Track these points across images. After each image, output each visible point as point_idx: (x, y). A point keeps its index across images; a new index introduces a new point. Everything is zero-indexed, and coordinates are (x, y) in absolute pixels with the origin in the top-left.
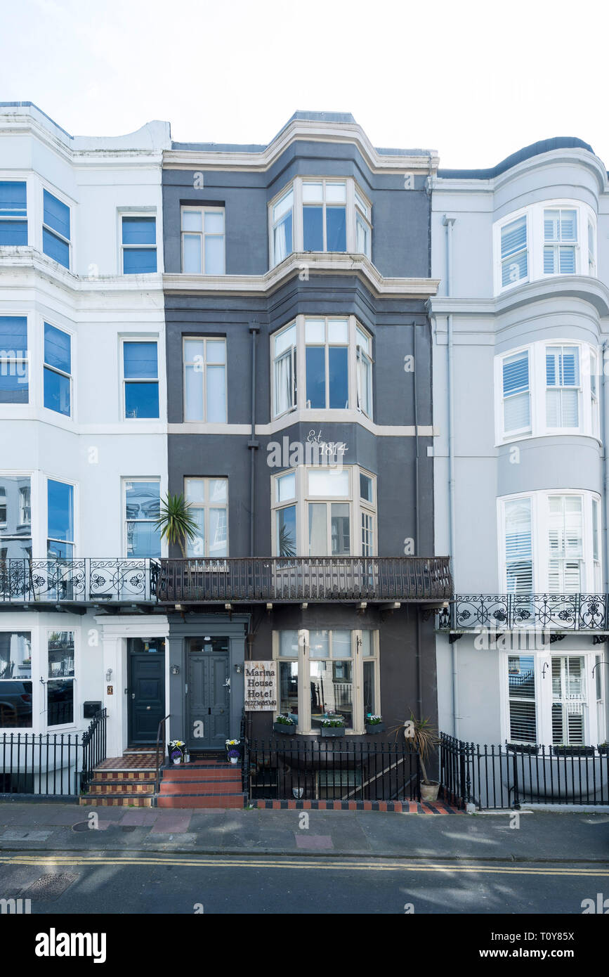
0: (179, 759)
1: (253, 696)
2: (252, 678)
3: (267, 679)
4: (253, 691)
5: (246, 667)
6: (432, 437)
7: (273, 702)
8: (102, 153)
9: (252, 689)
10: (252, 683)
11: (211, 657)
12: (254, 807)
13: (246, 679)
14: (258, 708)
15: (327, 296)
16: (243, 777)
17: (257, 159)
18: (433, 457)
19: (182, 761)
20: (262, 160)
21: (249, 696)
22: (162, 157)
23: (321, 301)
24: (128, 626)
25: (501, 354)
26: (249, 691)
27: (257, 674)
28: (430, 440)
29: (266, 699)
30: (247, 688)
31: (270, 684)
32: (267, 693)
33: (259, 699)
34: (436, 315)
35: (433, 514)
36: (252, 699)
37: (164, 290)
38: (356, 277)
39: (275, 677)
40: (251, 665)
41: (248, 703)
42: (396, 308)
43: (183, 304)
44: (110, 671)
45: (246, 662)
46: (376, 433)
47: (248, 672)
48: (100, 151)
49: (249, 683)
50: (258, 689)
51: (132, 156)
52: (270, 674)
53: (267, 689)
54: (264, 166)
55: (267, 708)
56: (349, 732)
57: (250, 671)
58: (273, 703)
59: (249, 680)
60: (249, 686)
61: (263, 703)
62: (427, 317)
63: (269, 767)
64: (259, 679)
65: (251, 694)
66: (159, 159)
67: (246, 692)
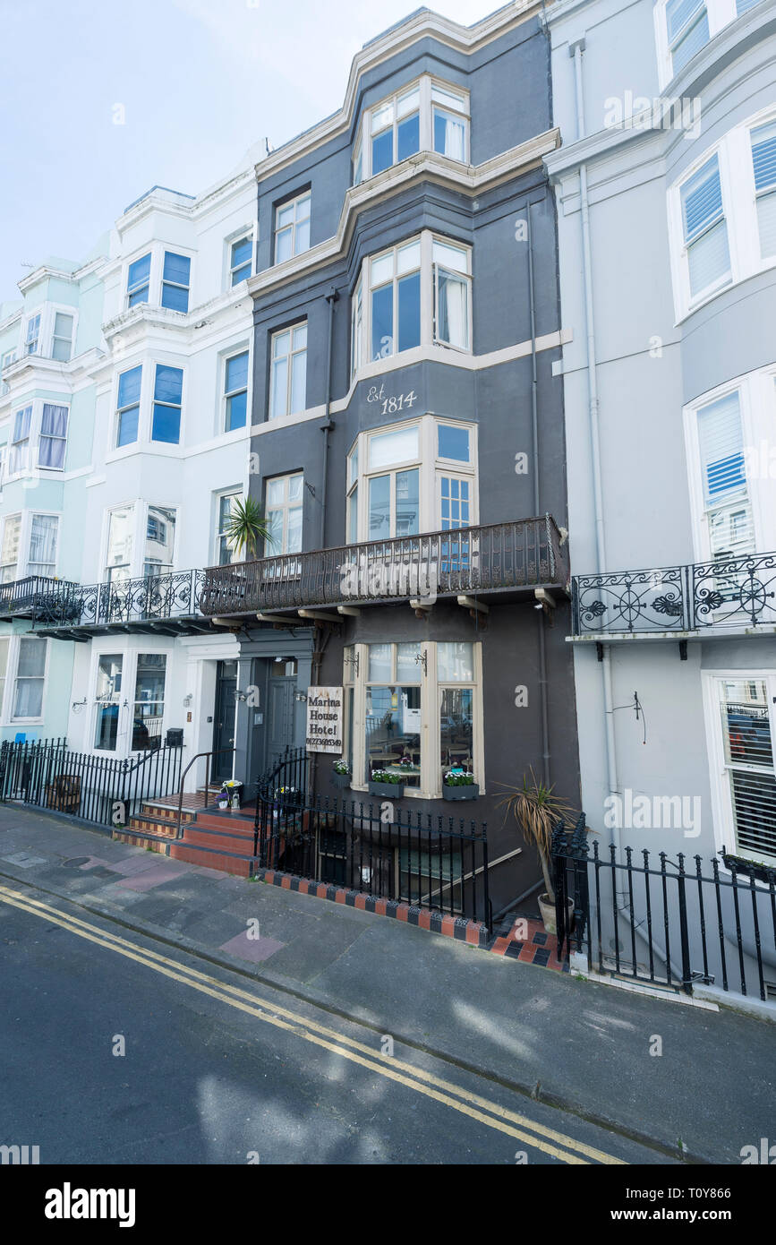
0: (226, 803)
1: (316, 732)
2: (315, 708)
3: (332, 710)
4: (316, 725)
5: (309, 695)
6: (561, 346)
7: (337, 741)
8: (211, 197)
9: (314, 722)
10: (316, 716)
11: (291, 683)
12: (261, 879)
13: (309, 709)
14: (321, 749)
15: (392, 222)
16: (256, 835)
17: (339, 120)
18: (562, 376)
19: (229, 806)
20: (343, 119)
21: (311, 732)
22: (255, 172)
23: (385, 231)
24: (207, 647)
25: (675, 183)
26: (312, 725)
27: (321, 704)
28: (557, 352)
29: (330, 737)
30: (309, 722)
31: (334, 717)
32: (330, 730)
33: (322, 736)
34: (558, 177)
35: (565, 459)
36: (314, 736)
37: (251, 295)
38: (425, 182)
39: (341, 708)
40: (315, 692)
41: (309, 741)
42: (502, 195)
43: (269, 300)
44: (190, 697)
45: (310, 688)
46: (475, 367)
47: (311, 700)
48: (208, 197)
49: (312, 715)
50: (321, 724)
51: (233, 186)
52: (334, 704)
53: (331, 724)
54: (346, 123)
55: (331, 749)
56: (411, 792)
57: (313, 700)
58: (337, 743)
59: (312, 712)
60: (312, 718)
61: (326, 742)
62: (548, 186)
63: (333, 829)
64: (323, 710)
65: (315, 729)
66: (253, 175)
67: (309, 727)
